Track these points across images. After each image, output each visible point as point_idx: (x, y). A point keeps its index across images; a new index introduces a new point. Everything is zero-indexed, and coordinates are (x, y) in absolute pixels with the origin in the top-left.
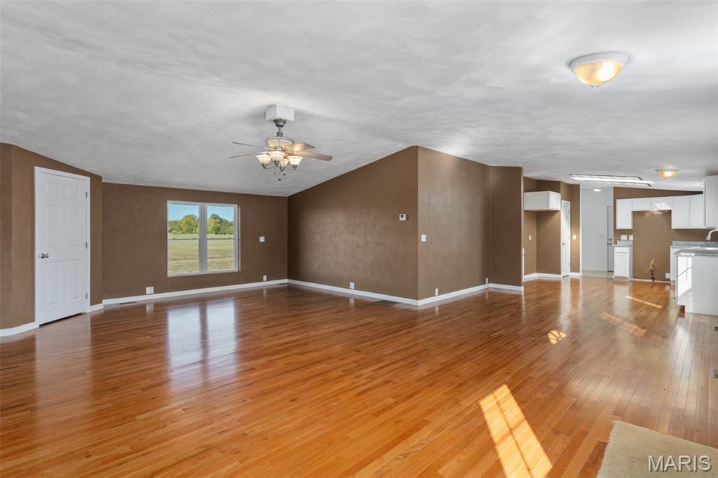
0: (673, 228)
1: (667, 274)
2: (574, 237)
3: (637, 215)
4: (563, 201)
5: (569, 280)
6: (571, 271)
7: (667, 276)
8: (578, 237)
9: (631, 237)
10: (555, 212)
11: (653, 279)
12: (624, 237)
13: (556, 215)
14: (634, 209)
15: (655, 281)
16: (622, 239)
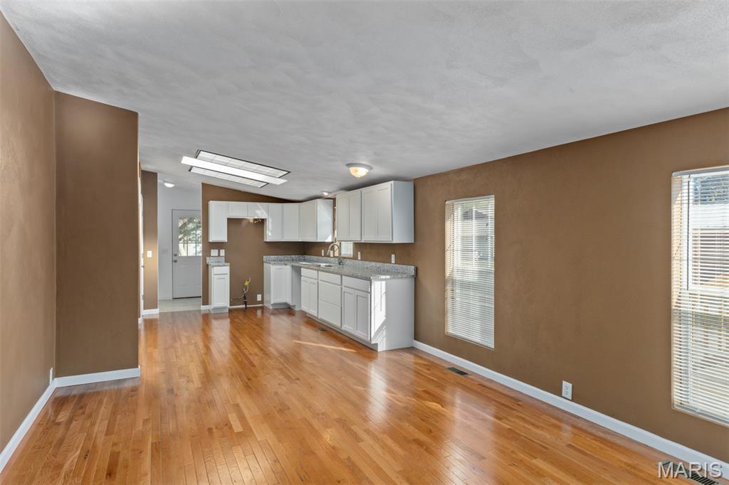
0: (265, 240)
1: (258, 296)
2: (149, 254)
8: (154, 255)
9: (223, 252)
11: (245, 303)
12: (214, 253)
14: (230, 215)
15: (247, 306)
16: (212, 255)
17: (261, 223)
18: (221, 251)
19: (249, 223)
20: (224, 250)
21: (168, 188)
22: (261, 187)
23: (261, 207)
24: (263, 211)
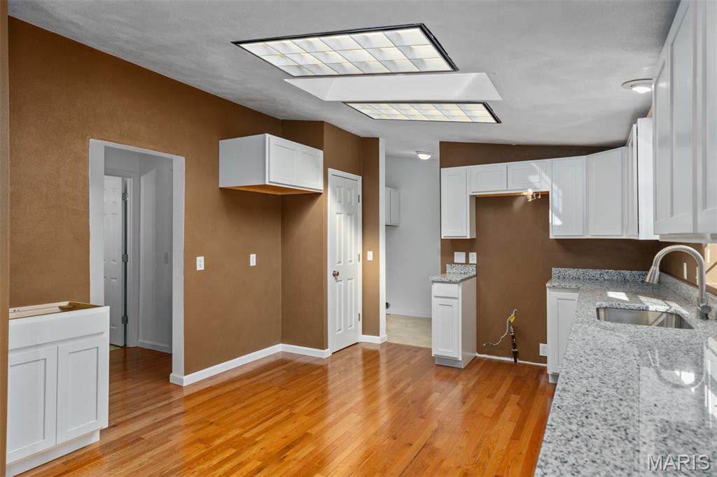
0: (551, 237)
1: (541, 345)
2: (370, 255)
3: (483, 204)
5: (360, 353)
6: (363, 333)
7: (542, 349)
8: (376, 255)
9: (473, 257)
11: (515, 355)
12: (459, 257)
13: (316, 206)
14: (476, 189)
15: (519, 361)
16: (455, 261)
17: (543, 200)
18: (471, 254)
20: (475, 254)
21: (424, 161)
22: (498, 121)
23: (538, 168)
24: (544, 175)
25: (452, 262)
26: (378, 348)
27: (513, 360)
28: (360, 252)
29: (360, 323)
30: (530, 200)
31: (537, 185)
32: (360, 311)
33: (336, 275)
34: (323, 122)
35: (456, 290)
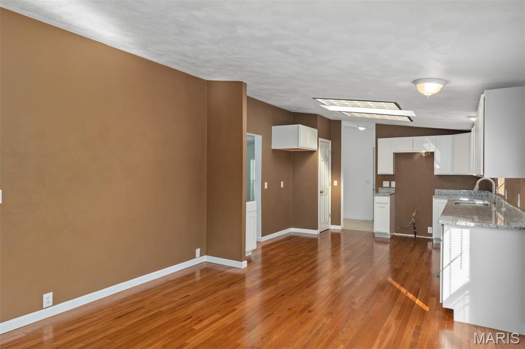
0: (435, 174)
1: (429, 228)
2: (336, 183)
3: (397, 156)
4: (319, 139)
5: (330, 233)
6: (332, 224)
7: (430, 230)
9: (393, 184)
10: (311, 153)
11: (415, 233)
12: (386, 184)
13: (313, 157)
14: (396, 150)
15: (417, 236)
16: (384, 186)
17: (431, 155)
18: (392, 182)
19: (422, 156)
20: (394, 182)
21: (362, 131)
22: (411, 121)
23: (428, 141)
24: (431, 144)
25: (382, 186)
26: (340, 232)
27: (414, 236)
28: (330, 181)
29: (330, 219)
30: (424, 155)
31: (428, 149)
32: (330, 212)
33: (322, 192)
34: (317, 115)
35: (387, 200)
